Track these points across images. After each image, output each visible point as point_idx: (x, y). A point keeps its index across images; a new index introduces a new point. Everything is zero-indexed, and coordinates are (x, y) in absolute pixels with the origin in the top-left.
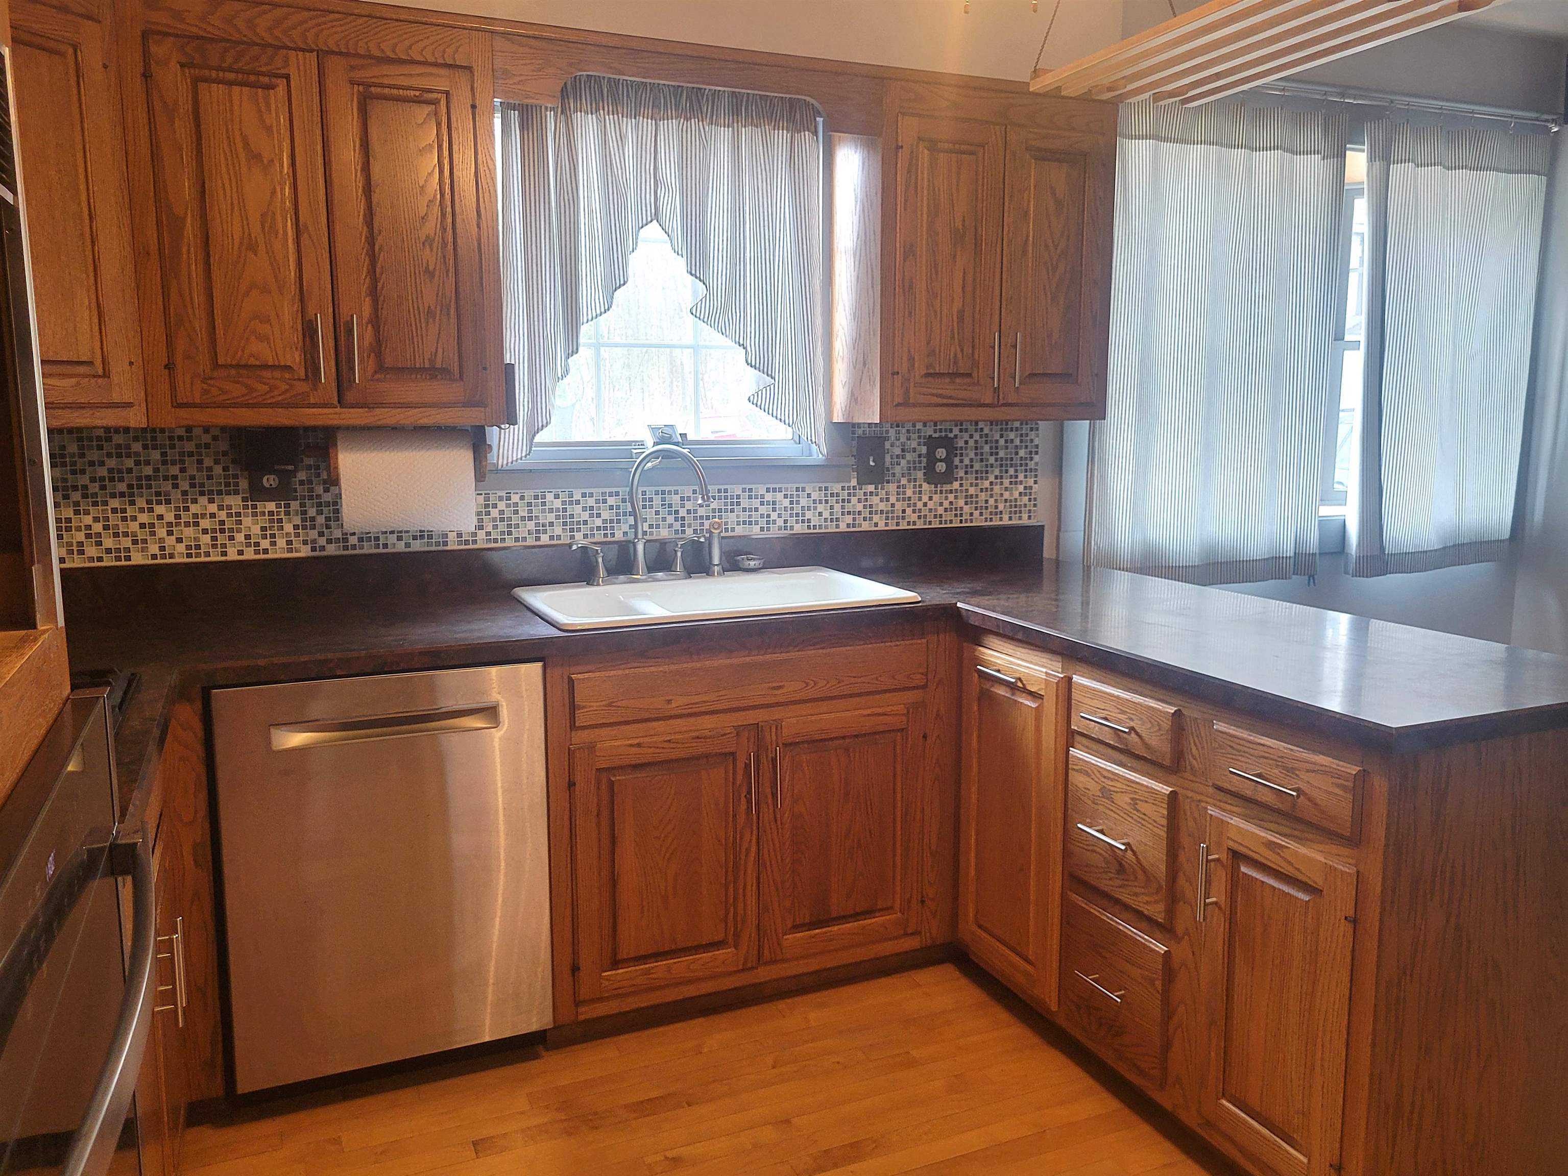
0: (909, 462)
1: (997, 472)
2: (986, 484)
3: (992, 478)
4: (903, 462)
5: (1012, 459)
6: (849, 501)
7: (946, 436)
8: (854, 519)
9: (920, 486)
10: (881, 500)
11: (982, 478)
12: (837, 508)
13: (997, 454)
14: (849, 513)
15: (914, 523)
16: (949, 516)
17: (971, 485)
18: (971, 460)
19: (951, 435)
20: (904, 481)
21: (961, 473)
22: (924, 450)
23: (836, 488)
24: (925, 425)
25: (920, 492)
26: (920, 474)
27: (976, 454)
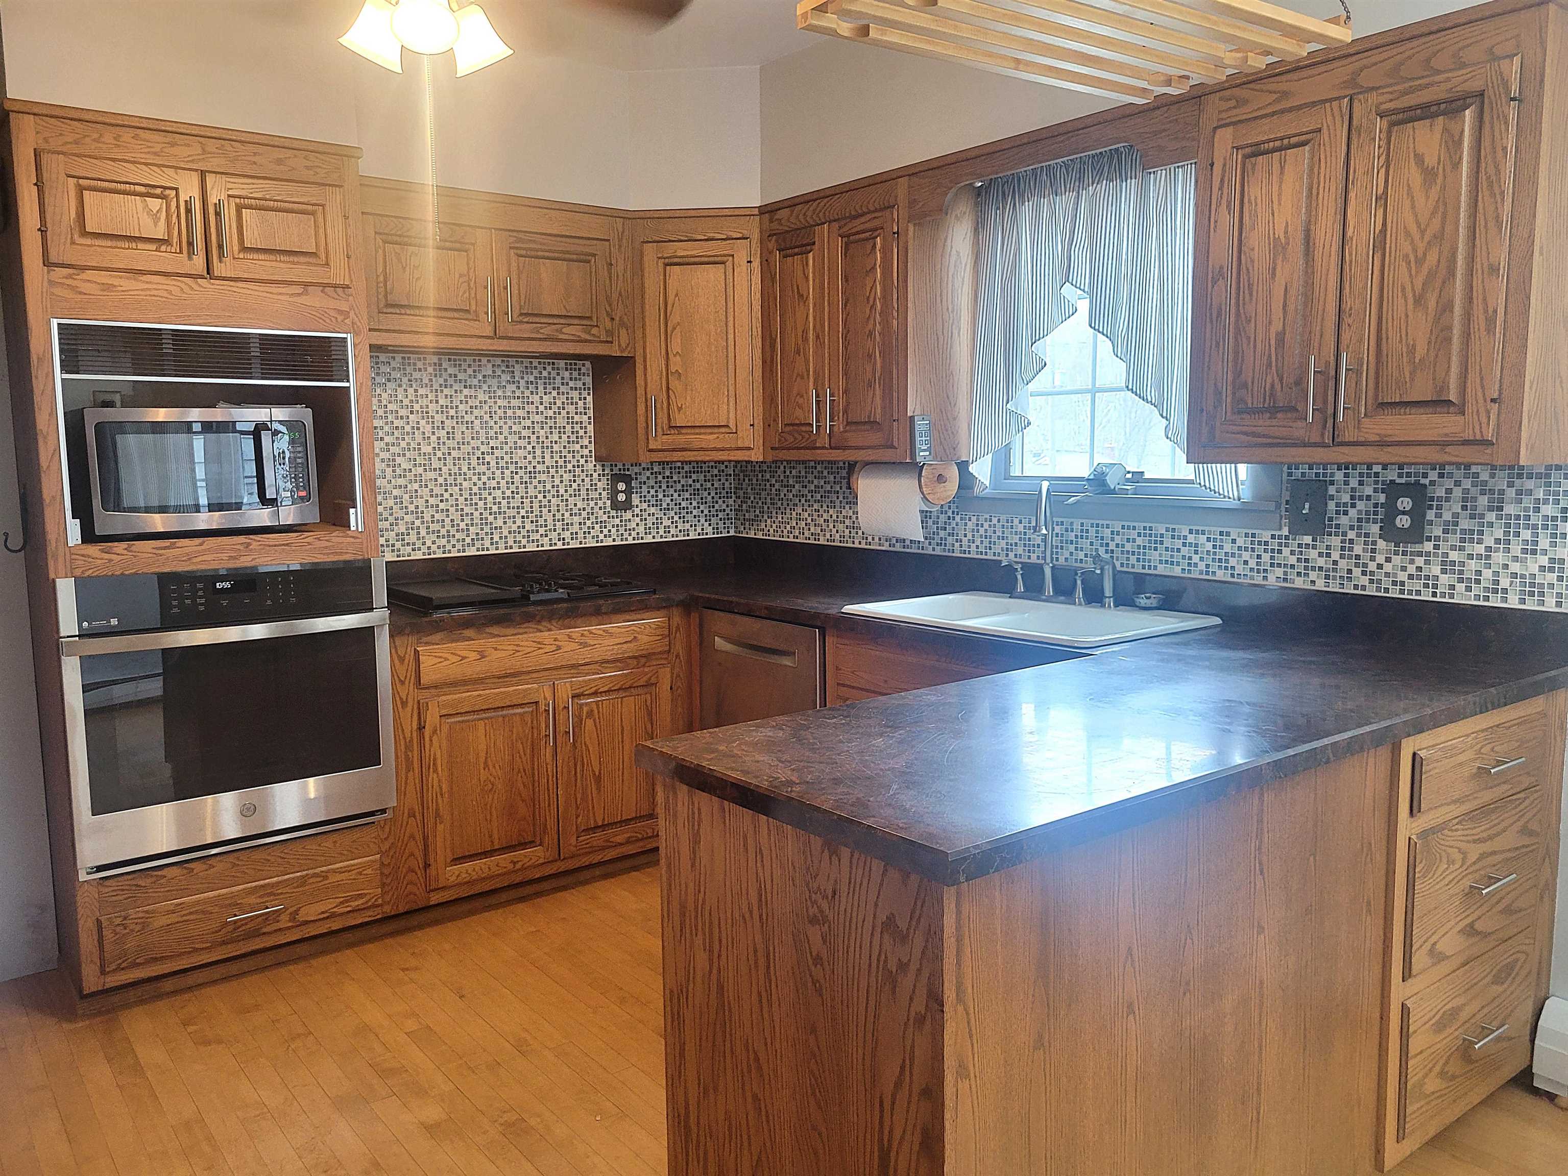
0: (1360, 512)
1: (1499, 533)
2: (1480, 549)
3: (1489, 541)
4: (1353, 512)
5: (1528, 518)
6: (1280, 552)
7: (1417, 483)
8: (1285, 573)
9: (1374, 543)
10: (1320, 555)
11: (1472, 541)
12: (1266, 557)
13: (1500, 509)
14: (1279, 565)
15: (1364, 588)
16: (1417, 585)
17: (1453, 548)
18: (1456, 515)
19: (1426, 481)
20: (1351, 535)
21: (1438, 531)
22: (1382, 498)
23: (1266, 536)
24: (1385, 467)
25: (1373, 551)
26: (1375, 529)
27: (1464, 508)
